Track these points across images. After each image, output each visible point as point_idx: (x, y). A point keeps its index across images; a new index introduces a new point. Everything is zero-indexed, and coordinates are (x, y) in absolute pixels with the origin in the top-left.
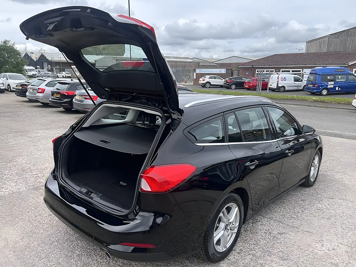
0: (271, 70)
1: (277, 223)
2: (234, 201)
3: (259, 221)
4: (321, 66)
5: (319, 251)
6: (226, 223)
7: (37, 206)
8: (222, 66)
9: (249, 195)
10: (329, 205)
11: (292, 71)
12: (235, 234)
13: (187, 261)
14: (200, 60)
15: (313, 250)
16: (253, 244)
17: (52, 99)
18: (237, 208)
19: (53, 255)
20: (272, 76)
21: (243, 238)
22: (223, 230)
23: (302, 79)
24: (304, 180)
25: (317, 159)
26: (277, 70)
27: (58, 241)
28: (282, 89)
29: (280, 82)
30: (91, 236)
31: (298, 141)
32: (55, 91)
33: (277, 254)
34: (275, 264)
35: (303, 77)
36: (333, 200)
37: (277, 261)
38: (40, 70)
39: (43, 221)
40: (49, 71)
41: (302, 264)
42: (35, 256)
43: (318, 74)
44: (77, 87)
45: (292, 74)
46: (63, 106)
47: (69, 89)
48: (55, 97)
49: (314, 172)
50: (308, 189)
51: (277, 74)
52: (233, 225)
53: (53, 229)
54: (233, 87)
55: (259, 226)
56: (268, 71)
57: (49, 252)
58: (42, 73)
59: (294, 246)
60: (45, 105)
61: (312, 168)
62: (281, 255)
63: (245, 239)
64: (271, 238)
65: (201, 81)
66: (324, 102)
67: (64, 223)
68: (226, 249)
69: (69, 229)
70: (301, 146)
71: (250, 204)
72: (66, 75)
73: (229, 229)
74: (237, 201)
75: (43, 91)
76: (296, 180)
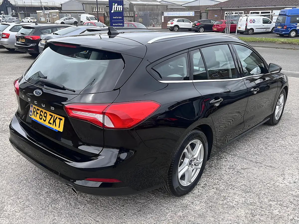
0: (240, 12)
1: (241, 159)
2: (198, 138)
3: (224, 158)
4: (291, 7)
5: (280, 184)
6: (190, 158)
7: (5, 148)
8: (190, 8)
9: (214, 133)
10: (292, 142)
11: (262, 13)
12: (200, 169)
13: (153, 196)
14: (169, 3)
15: (275, 183)
16: (217, 179)
17: (17, 44)
18: (201, 145)
19: (22, 193)
20: (241, 18)
21: (207, 173)
22: (187, 165)
23: (271, 21)
24: (269, 118)
25: (282, 97)
26: (246, 12)
27: (26, 180)
28: (250, 32)
29: (249, 24)
30: (56, 173)
31: (264, 79)
32: (20, 36)
33: (240, 188)
34: (237, 196)
35: (272, 19)
36: (296, 137)
37: (240, 194)
38: (4, 15)
39: (12, 162)
40: (13, 16)
41: (264, 196)
42: (4, 194)
43: (287, 16)
44: (42, 31)
45: (261, 16)
46: (29, 51)
47: (34, 33)
48: (21, 42)
49: (278, 110)
50: (272, 128)
51: (246, 16)
52: (198, 161)
53: (22, 168)
54: (202, 29)
55: (223, 162)
56: (237, 13)
57: (18, 190)
58: (6, 18)
59: (256, 180)
60: (11, 51)
61: (277, 107)
62: (243, 188)
63: (209, 174)
64: (235, 173)
65: (169, 25)
66: (292, 44)
67: (32, 163)
68: (190, 184)
69: (37, 169)
70: (267, 85)
71: (214, 142)
72: (32, 20)
73: (193, 164)
74: (201, 138)
75: (8, 36)
76: (261, 119)
